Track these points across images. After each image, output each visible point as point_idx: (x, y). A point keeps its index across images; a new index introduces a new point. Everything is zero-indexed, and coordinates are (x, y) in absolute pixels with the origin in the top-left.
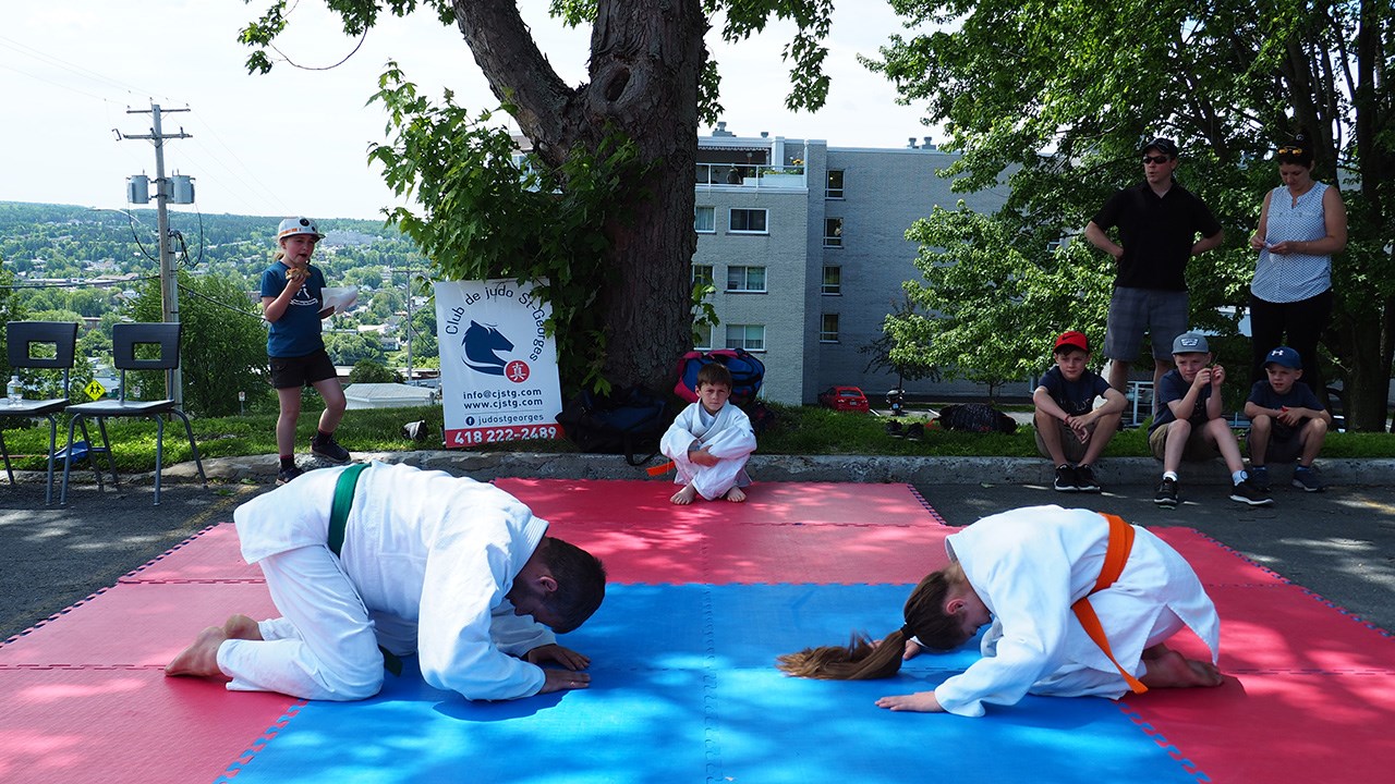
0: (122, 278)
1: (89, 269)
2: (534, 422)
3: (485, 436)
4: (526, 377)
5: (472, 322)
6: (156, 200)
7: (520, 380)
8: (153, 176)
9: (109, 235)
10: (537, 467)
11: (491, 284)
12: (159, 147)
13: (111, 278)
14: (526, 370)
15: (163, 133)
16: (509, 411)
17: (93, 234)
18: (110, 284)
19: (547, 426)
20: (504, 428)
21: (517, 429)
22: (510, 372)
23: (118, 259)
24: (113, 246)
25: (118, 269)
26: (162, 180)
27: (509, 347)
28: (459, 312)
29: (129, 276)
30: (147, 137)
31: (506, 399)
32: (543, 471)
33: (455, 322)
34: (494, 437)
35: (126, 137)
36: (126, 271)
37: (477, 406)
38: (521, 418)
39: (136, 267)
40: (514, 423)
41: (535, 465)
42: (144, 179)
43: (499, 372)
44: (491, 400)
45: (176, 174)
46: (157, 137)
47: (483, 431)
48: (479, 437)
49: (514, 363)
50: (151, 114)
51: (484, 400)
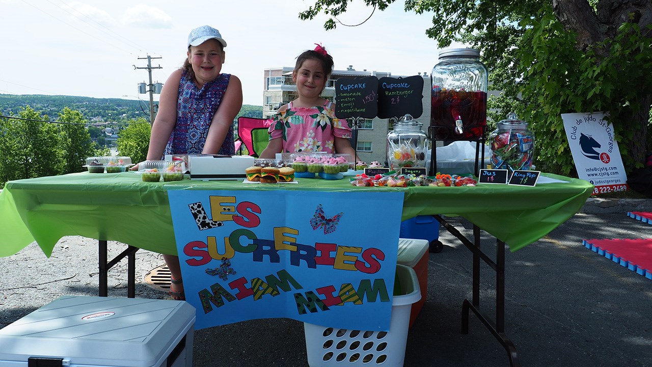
0: (105, 123)
1: (92, 120)
2: (617, 183)
3: (599, 190)
4: (609, 161)
5: (582, 134)
6: (149, 92)
7: (607, 163)
8: (148, 83)
9: (99, 108)
10: (635, 206)
11: (586, 115)
12: (150, 72)
13: (100, 123)
14: (608, 157)
15: (152, 66)
16: (605, 178)
17: (93, 107)
18: (100, 126)
19: (623, 185)
20: (606, 186)
21: (611, 186)
22: (602, 159)
23: (103, 116)
24: (101, 112)
25: (103, 120)
26: (151, 85)
27: (599, 146)
28: (575, 129)
29: (107, 123)
30: (146, 68)
31: (603, 172)
32: (638, 208)
33: (574, 133)
34: (603, 191)
35: (138, 68)
36: (106, 121)
37: (593, 175)
38: (612, 181)
39: (110, 120)
40: (610, 184)
41: (635, 205)
42: (144, 84)
43: (597, 158)
44: (598, 172)
45: (156, 82)
46: (150, 68)
47: (598, 187)
48: (597, 190)
49: (602, 154)
50: (147, 59)
51: (594, 172)
